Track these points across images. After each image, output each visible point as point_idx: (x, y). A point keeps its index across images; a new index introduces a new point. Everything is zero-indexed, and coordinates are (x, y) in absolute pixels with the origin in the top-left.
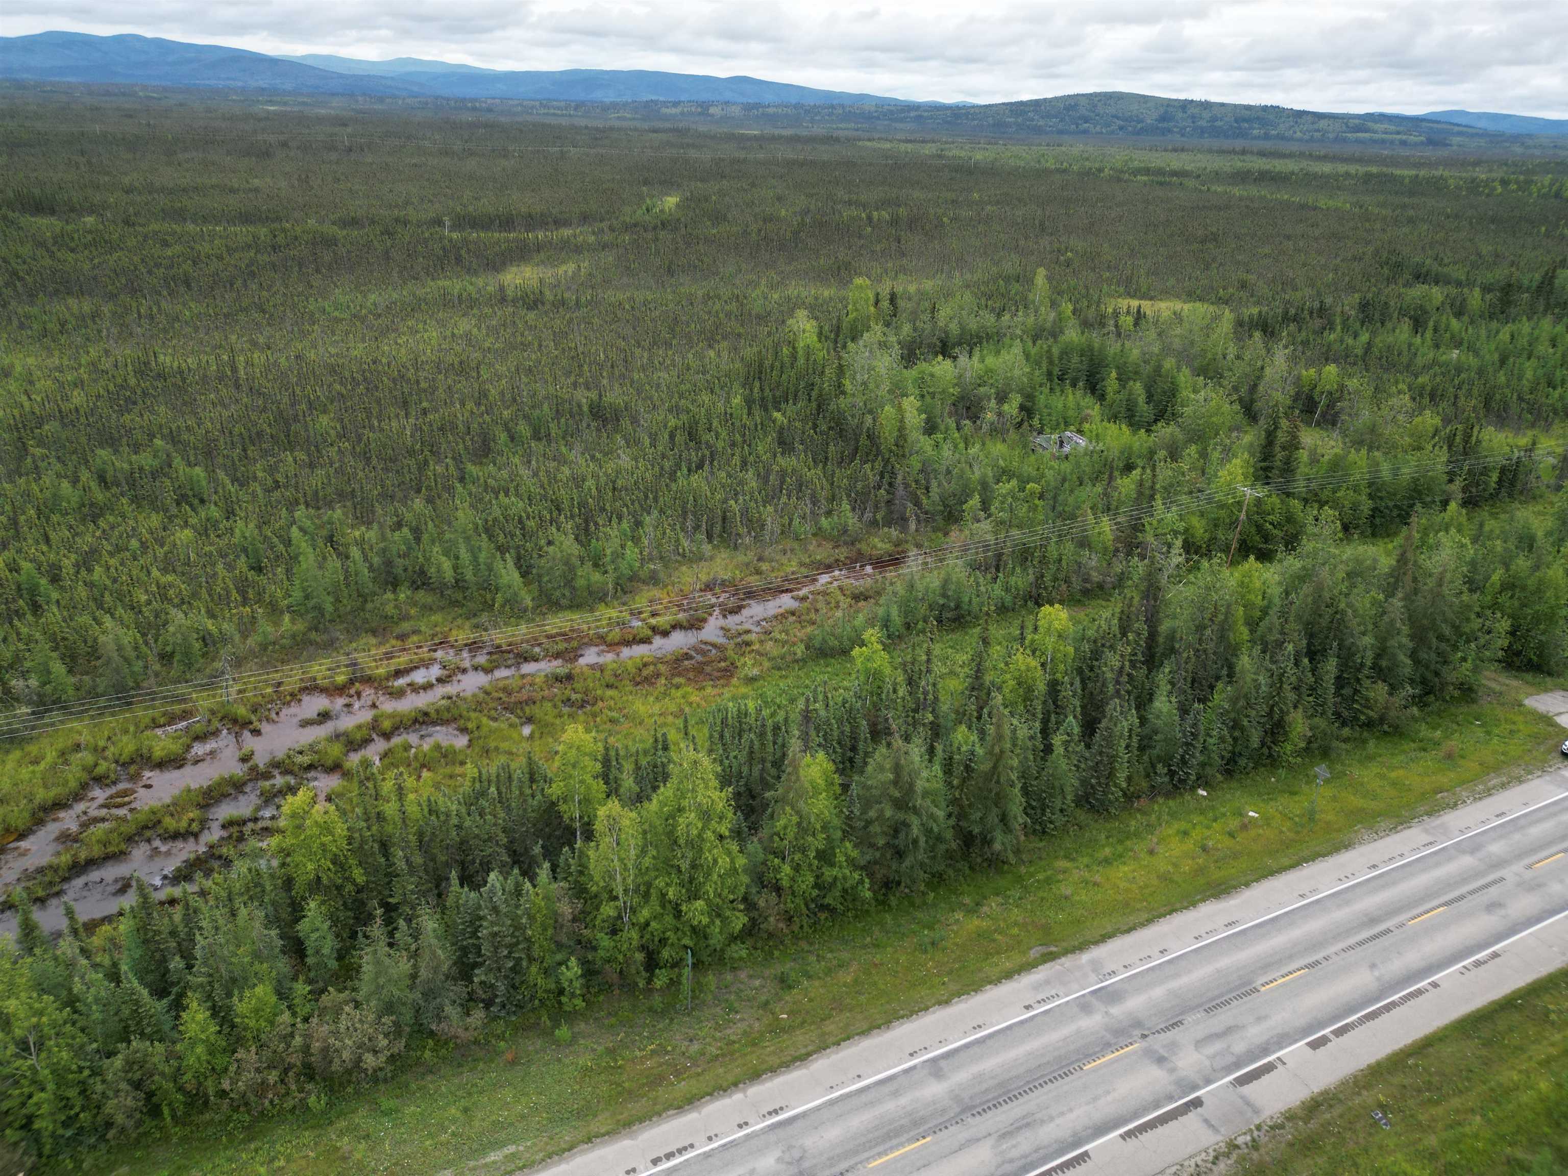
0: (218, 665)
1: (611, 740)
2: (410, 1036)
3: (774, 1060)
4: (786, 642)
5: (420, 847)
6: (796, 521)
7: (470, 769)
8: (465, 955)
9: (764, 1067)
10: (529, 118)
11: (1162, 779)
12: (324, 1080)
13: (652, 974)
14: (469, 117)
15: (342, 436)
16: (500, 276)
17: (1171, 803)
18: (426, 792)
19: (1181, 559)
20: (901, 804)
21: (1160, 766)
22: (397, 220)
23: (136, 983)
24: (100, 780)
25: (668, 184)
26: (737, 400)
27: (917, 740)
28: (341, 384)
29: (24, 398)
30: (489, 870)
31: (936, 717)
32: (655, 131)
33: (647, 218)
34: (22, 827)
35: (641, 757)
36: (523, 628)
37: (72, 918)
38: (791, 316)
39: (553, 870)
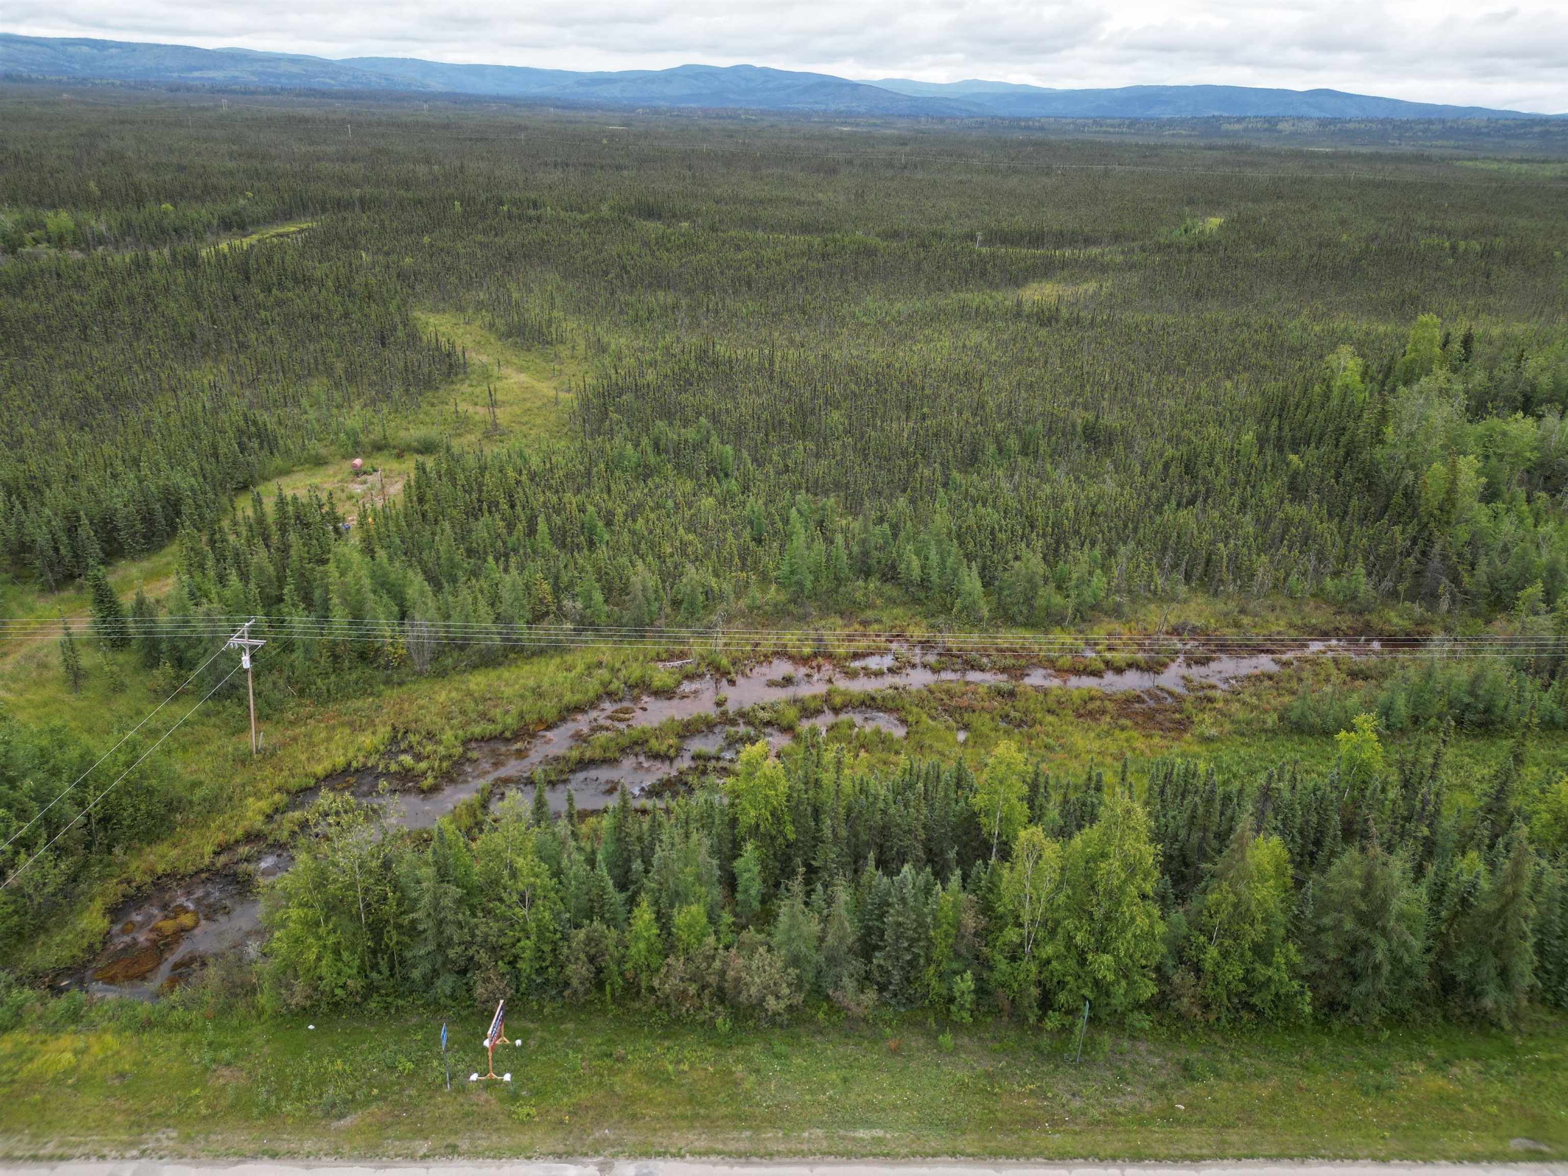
0: (713, 618)
1: (1043, 766)
2: (809, 994)
3: (1162, 1150)
4: (1256, 707)
5: (847, 821)
6: (1293, 578)
7: (903, 760)
8: (869, 934)
9: (1148, 1152)
10: (1080, 137)
12: (732, 1006)
13: (1045, 1014)
14: (1020, 136)
15: (847, 432)
16: (1020, 292)
18: (861, 771)
20: (1362, 919)
22: (934, 234)
23: (605, 873)
24: (610, 695)
25: (1214, 204)
26: (1248, 437)
27: (1402, 853)
28: (856, 383)
29: (613, 371)
30: (903, 861)
31: (1433, 833)
32: (1211, 148)
33: (1184, 239)
34: (550, 720)
35: (1071, 791)
36: (975, 637)
37: (571, 804)
38: (1332, 351)
39: (965, 878)
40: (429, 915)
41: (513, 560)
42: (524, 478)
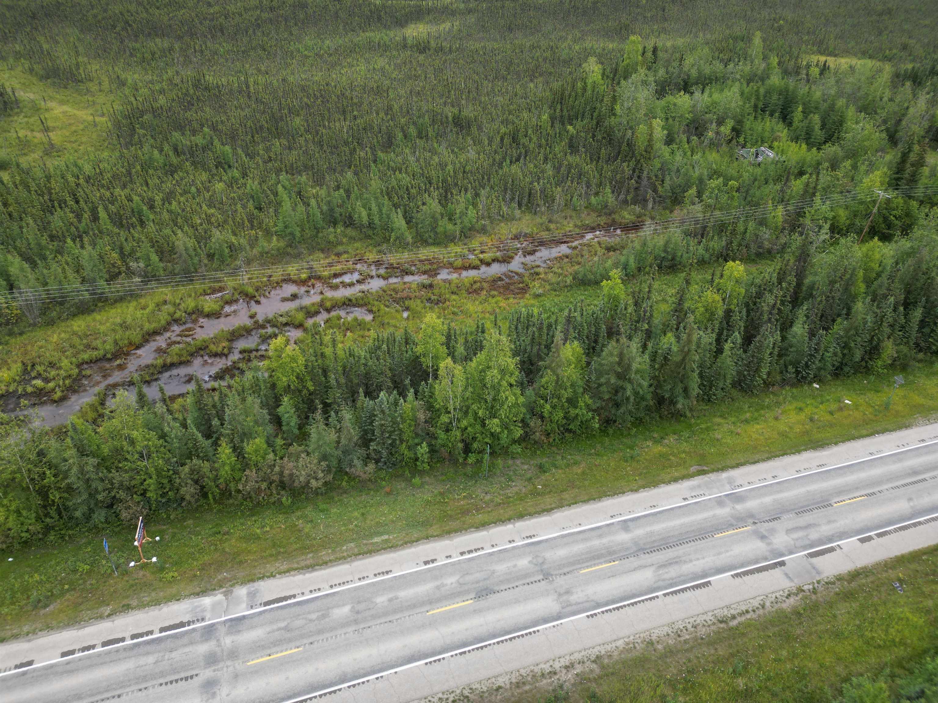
0: (238, 263)
1: (453, 324)
2: (335, 473)
3: (532, 510)
4: (561, 274)
5: (344, 373)
6: (575, 199)
7: (372, 333)
8: (366, 434)
9: (526, 512)
11: (791, 374)
12: (290, 490)
13: (467, 456)
15: (307, 131)
16: (404, 31)
17: (794, 390)
18: (349, 344)
19: (827, 237)
20: (621, 376)
21: (790, 367)
23: (195, 430)
24: (177, 321)
26: (545, 117)
27: (636, 339)
28: (308, 98)
29: (133, 99)
30: (380, 390)
31: (650, 327)
34: (137, 343)
35: (469, 335)
36: (406, 255)
37: (163, 393)
38: (586, 61)
39: (416, 394)
40: (79, 478)
41: (86, 239)
42: (81, 181)
